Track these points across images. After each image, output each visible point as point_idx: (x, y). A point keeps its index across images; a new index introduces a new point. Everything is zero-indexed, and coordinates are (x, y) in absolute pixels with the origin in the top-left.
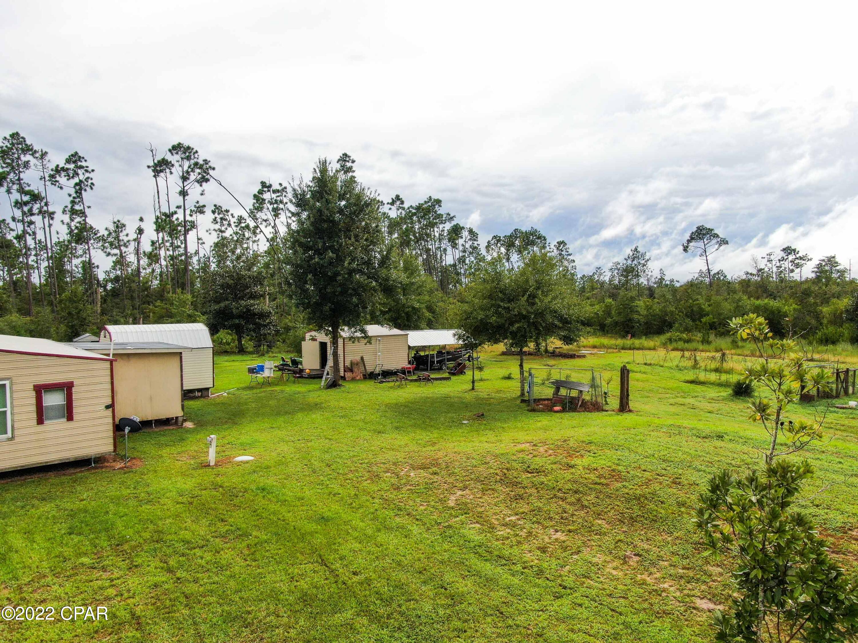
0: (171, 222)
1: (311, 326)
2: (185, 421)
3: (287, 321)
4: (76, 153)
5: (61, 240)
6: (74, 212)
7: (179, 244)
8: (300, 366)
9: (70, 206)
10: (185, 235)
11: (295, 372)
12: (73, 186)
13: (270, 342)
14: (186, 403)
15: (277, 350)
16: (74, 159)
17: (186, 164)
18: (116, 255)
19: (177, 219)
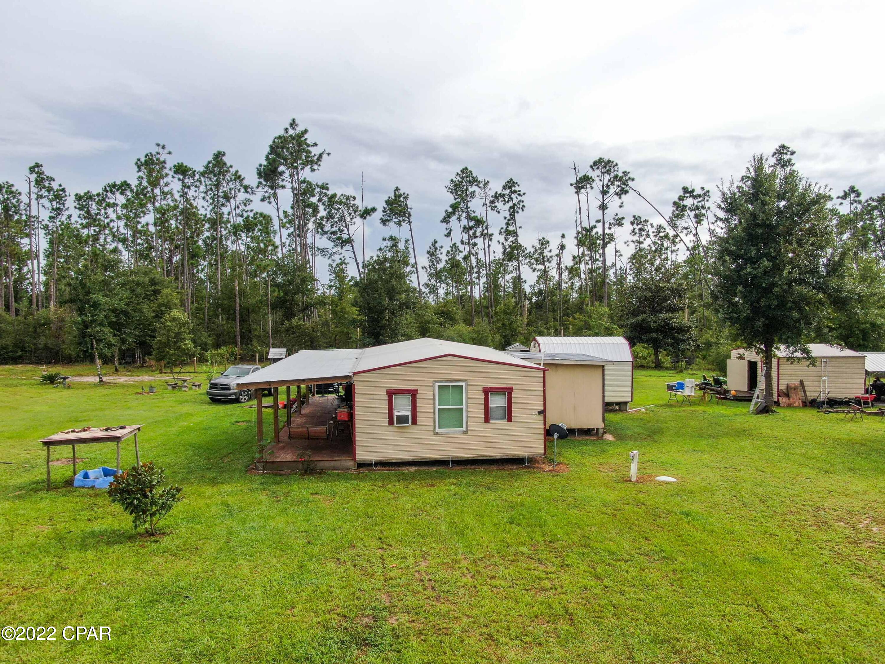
0: (591, 236)
1: (739, 343)
2: (605, 433)
3: (708, 336)
4: (511, 179)
5: (497, 258)
6: (508, 233)
7: (598, 257)
8: (724, 387)
9: (505, 227)
10: (604, 248)
11: (718, 393)
12: (507, 209)
13: (689, 358)
14: (606, 415)
15: (696, 367)
16: (509, 185)
17: (607, 178)
18: (540, 270)
19: (597, 233)
